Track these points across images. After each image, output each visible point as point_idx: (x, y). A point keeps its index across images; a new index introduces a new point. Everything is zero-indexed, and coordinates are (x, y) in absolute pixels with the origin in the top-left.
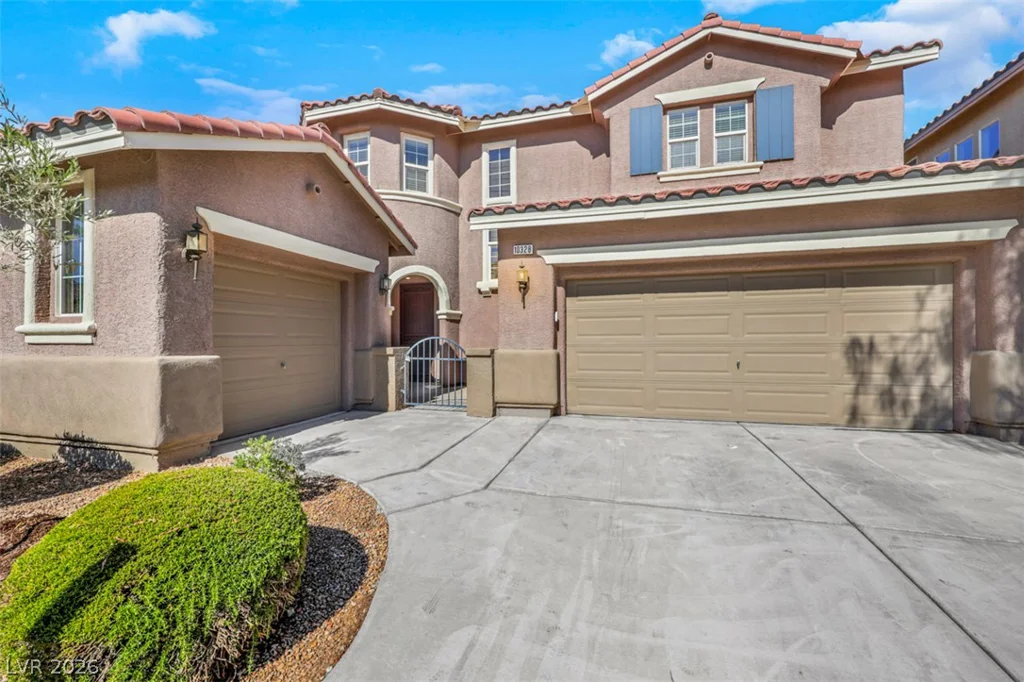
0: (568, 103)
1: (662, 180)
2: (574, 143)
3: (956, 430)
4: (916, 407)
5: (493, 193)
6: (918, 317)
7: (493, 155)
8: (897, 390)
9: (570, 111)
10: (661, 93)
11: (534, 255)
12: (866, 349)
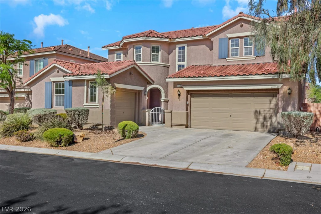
0: (201, 35)
1: (227, 60)
2: (205, 46)
3: (273, 132)
4: (269, 127)
5: (180, 61)
6: (270, 105)
7: (180, 48)
8: (265, 123)
9: (202, 37)
10: (228, 34)
11: (182, 87)
12: (258, 113)
